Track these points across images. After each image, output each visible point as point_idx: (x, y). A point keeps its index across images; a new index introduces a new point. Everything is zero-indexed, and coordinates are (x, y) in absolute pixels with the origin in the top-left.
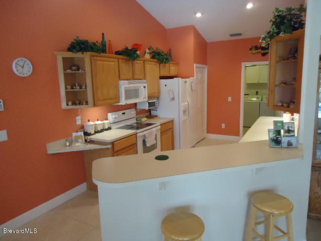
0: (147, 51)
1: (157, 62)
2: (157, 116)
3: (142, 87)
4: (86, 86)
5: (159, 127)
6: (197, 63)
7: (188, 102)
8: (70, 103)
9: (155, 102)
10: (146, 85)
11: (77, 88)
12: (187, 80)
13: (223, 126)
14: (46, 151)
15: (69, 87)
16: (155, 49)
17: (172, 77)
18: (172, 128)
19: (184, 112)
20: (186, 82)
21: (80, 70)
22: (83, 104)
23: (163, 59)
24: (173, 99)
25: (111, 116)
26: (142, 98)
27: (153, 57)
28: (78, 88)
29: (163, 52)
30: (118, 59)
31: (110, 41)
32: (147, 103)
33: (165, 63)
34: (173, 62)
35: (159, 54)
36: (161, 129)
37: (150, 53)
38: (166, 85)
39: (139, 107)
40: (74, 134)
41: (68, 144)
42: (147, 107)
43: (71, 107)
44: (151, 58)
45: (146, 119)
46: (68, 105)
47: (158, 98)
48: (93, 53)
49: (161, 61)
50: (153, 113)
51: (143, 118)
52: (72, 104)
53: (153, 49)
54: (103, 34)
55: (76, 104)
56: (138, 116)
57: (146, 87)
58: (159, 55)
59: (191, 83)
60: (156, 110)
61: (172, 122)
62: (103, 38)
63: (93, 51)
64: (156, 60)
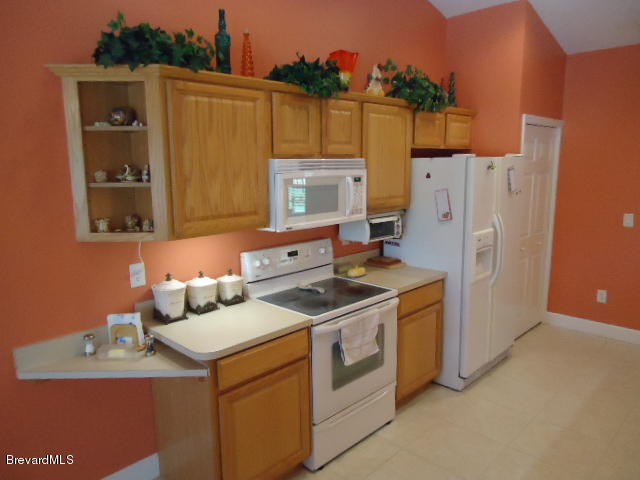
0: (376, 73)
1: (407, 108)
2: (398, 261)
3: (350, 180)
4: (149, 174)
5: (396, 301)
6: (530, 112)
7: (494, 226)
8: (103, 225)
9: (392, 223)
10: (363, 173)
11: (128, 181)
12: (497, 160)
13: (602, 296)
14: (13, 371)
15: (100, 175)
16: (402, 69)
17: (447, 153)
18: (440, 302)
19: (480, 255)
20: (490, 167)
21: (135, 123)
22: (141, 231)
23: (424, 98)
24: (447, 216)
25: (249, 262)
26: (348, 212)
27: (394, 93)
28: (129, 178)
29: (427, 79)
30: (271, 91)
31: (246, 36)
32: (367, 227)
33: (431, 110)
34: (459, 110)
35: (412, 84)
36: (399, 307)
37: (385, 81)
38: (428, 176)
39: (346, 236)
40: (112, 319)
41: (89, 348)
42: (364, 237)
43: (104, 236)
44: (387, 95)
45: (362, 270)
46: (94, 229)
47: (404, 211)
48: (175, 70)
49: (419, 104)
50: (389, 251)
51: (353, 267)
52: (112, 229)
53: (394, 68)
54: (222, 14)
55: (125, 229)
56: (341, 260)
57: (364, 180)
58: (411, 87)
59: (509, 170)
60: (397, 244)
61: (440, 283)
62: (222, 26)
63: (170, 63)
64: (402, 102)
